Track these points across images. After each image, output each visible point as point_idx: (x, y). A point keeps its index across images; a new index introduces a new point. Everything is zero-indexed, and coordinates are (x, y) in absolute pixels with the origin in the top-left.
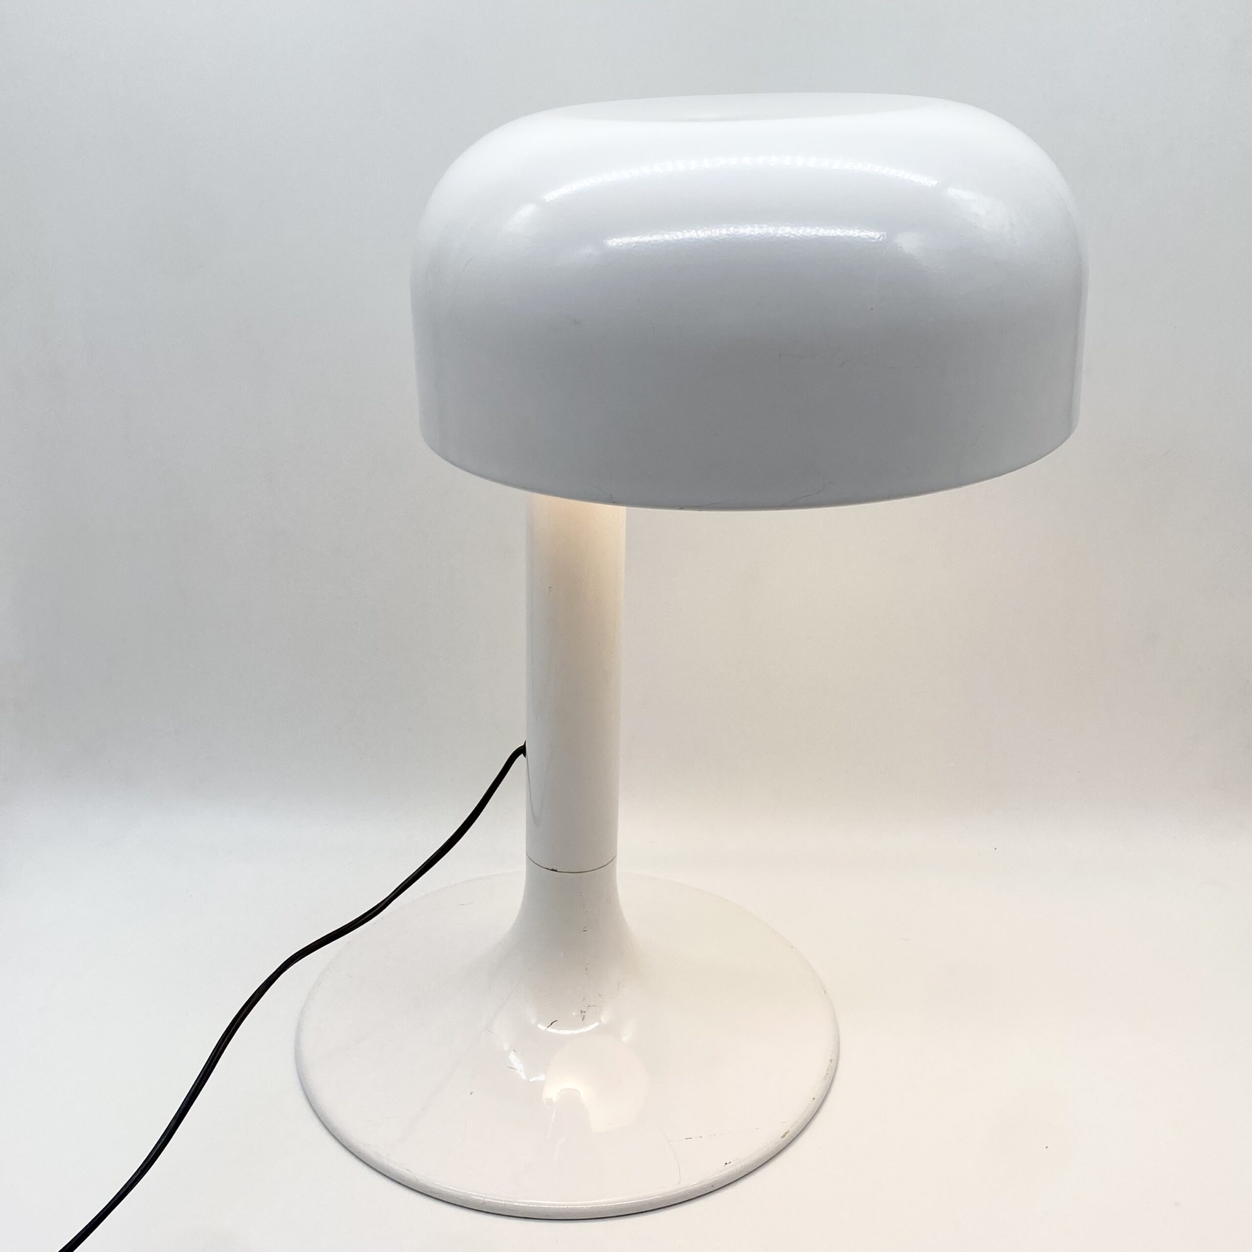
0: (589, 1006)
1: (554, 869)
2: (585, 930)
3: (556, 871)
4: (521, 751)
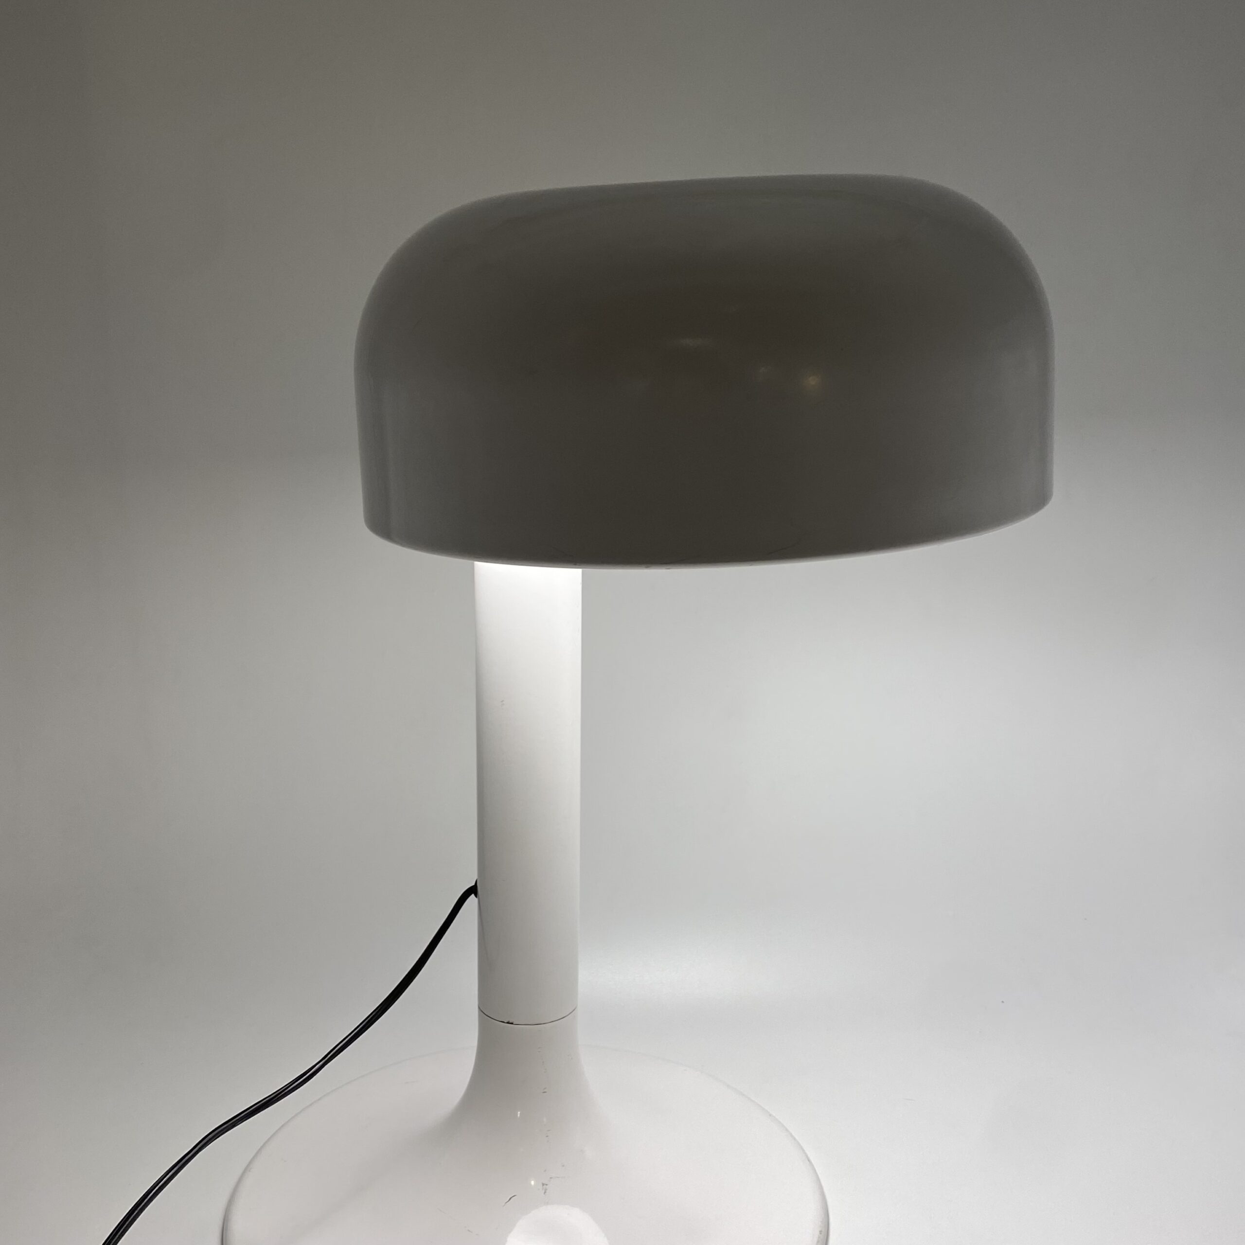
0: (551, 1178)
1: (510, 1022)
2: (545, 1090)
3: (512, 1023)
4: (472, 890)
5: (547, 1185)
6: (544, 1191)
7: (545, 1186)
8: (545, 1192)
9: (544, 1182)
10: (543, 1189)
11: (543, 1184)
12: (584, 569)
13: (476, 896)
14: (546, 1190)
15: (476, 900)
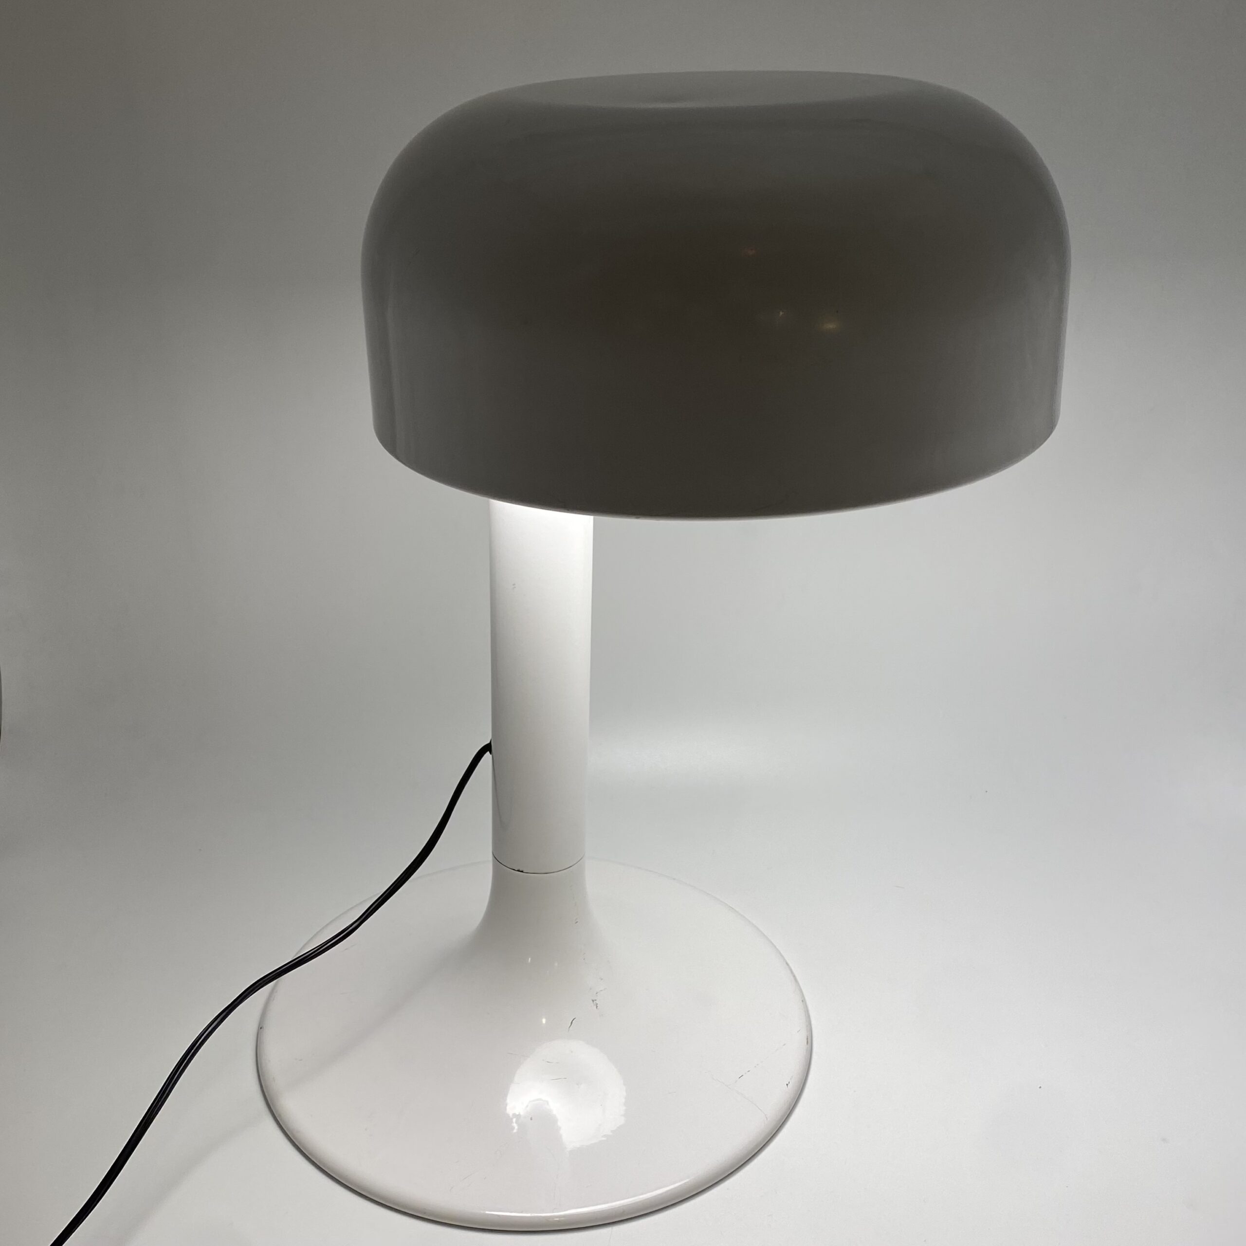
0: (597, 993)
4: (487, 748)
5: (596, 1000)
6: (595, 1007)
7: (595, 1002)
8: (597, 1007)
9: (593, 999)
10: (594, 1005)
11: (593, 1001)
12: (595, 517)
13: (491, 753)
14: (597, 1004)
15: (491, 756)
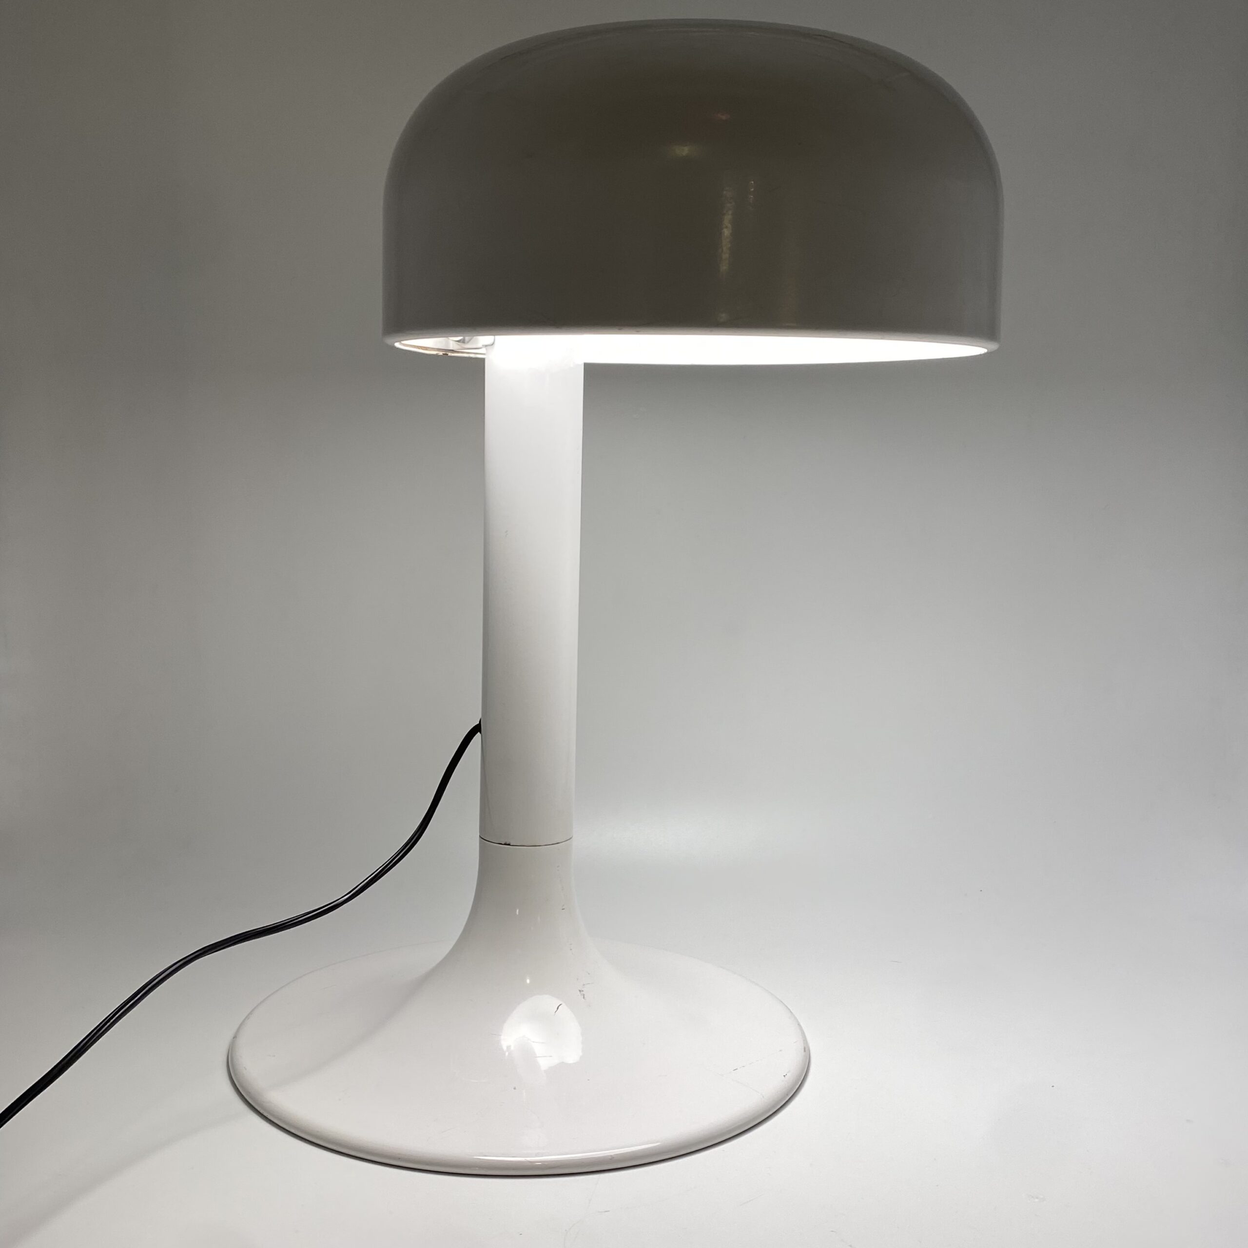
3: (509, 845)
4: (477, 729)
5: (583, 991)
6: (582, 997)
8: (584, 997)
9: (580, 989)
11: (580, 991)
14: (584, 995)
15: (480, 738)
